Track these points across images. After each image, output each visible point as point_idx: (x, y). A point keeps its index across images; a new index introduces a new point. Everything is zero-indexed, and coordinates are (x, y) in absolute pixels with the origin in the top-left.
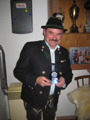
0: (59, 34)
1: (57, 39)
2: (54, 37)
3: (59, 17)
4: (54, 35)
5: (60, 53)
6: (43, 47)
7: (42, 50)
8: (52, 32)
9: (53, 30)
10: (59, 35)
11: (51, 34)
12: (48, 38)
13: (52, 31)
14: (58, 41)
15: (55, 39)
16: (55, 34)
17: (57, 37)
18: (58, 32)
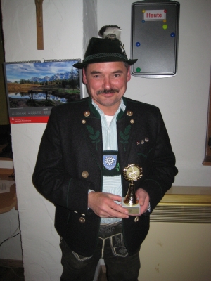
0: (116, 74)
1: (115, 88)
2: (105, 84)
3: (112, 33)
4: (105, 79)
5: (132, 121)
6: (87, 114)
7: (84, 122)
8: (99, 73)
9: (100, 67)
10: (116, 76)
11: (97, 76)
13: (97, 71)
14: (118, 92)
15: (108, 87)
16: (107, 76)
17: (113, 83)
18: (113, 70)
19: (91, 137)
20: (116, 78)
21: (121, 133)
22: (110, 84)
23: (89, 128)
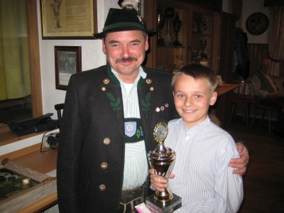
0: (135, 42)
1: (133, 56)
2: (123, 53)
3: (129, 3)
4: (123, 48)
5: (152, 89)
6: (106, 81)
7: (104, 89)
8: (117, 42)
9: (118, 36)
10: (134, 45)
11: (115, 46)
12: (113, 58)
13: (116, 40)
14: (136, 60)
15: (126, 56)
16: (125, 45)
17: (131, 51)
18: (131, 39)
19: (112, 104)
20: (134, 47)
21: (142, 101)
22: (128, 53)
23: (110, 95)
